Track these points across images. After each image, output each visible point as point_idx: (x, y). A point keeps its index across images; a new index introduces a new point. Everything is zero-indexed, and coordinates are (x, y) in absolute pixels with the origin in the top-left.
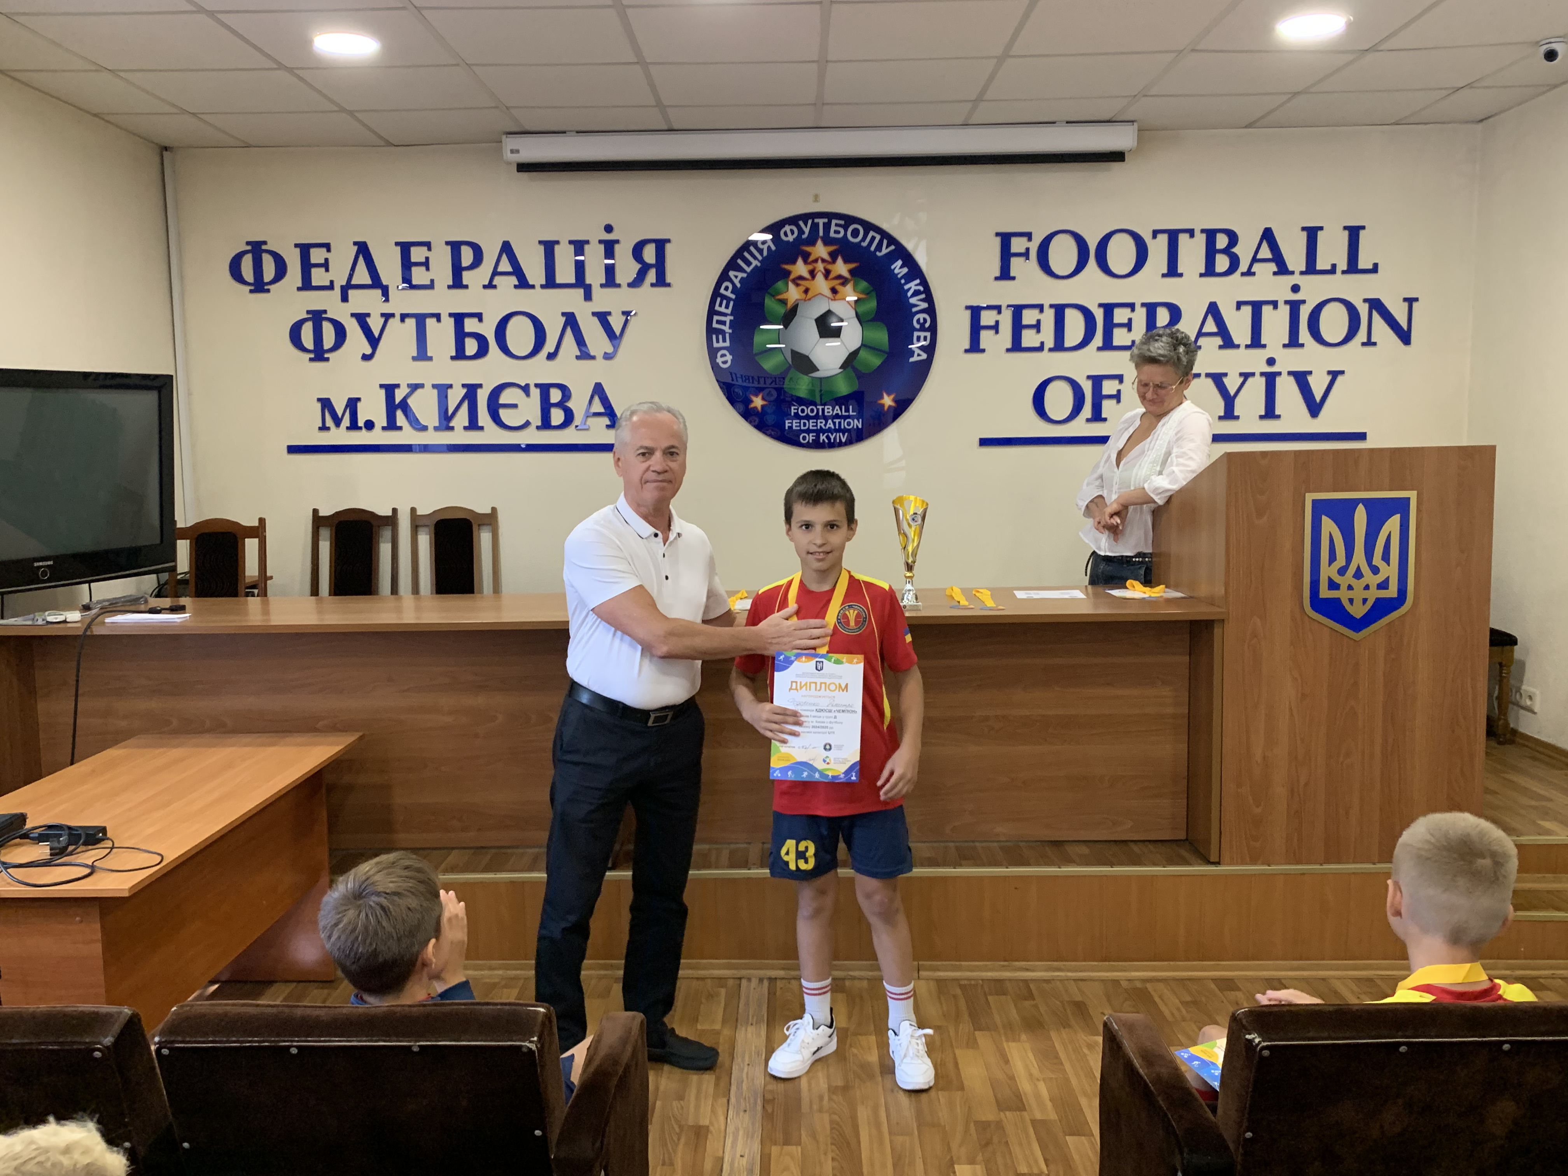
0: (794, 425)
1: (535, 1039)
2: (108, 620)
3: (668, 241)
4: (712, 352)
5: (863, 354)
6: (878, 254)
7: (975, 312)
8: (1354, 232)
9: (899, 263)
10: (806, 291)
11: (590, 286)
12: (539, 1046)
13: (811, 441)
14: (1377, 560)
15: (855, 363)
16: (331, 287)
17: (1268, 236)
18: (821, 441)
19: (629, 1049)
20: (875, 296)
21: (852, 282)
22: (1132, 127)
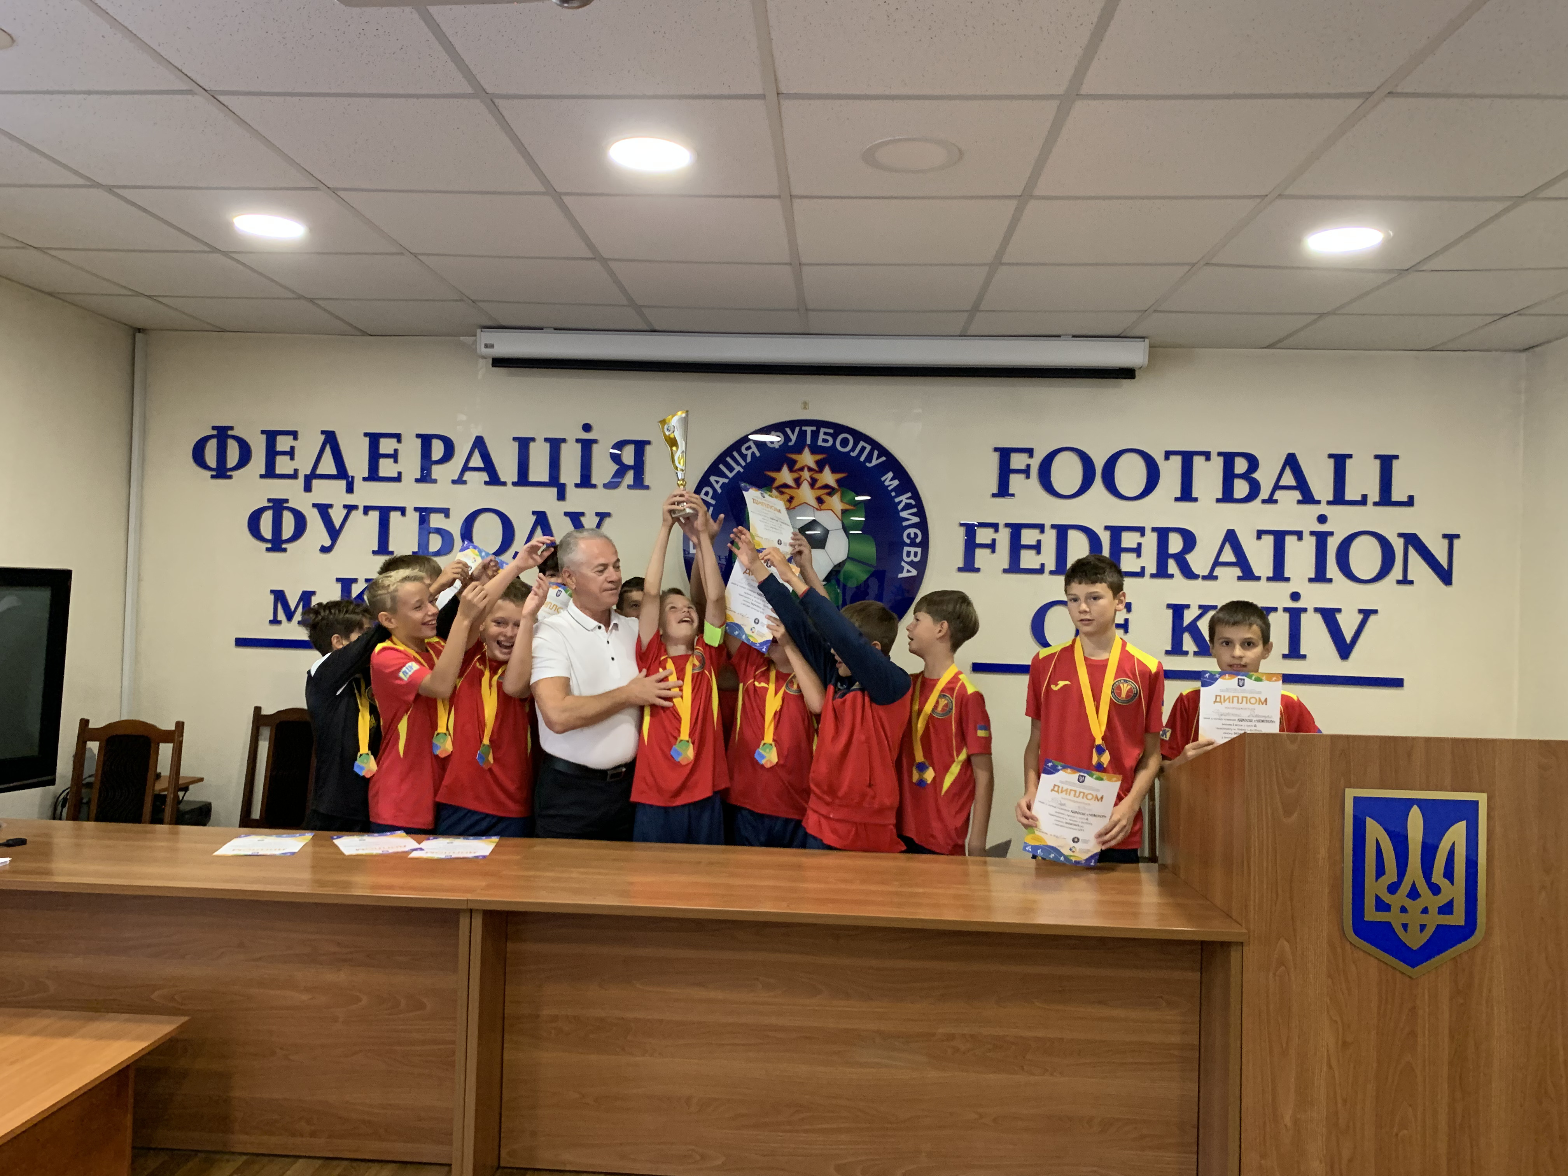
3: (648, 443)
5: (849, 567)
6: (868, 465)
7: (970, 529)
8: (1386, 463)
9: (890, 475)
10: (791, 500)
11: (564, 485)
14: (1438, 876)
15: (840, 577)
16: (294, 476)
17: (1291, 461)
21: (840, 492)
22: (1143, 343)
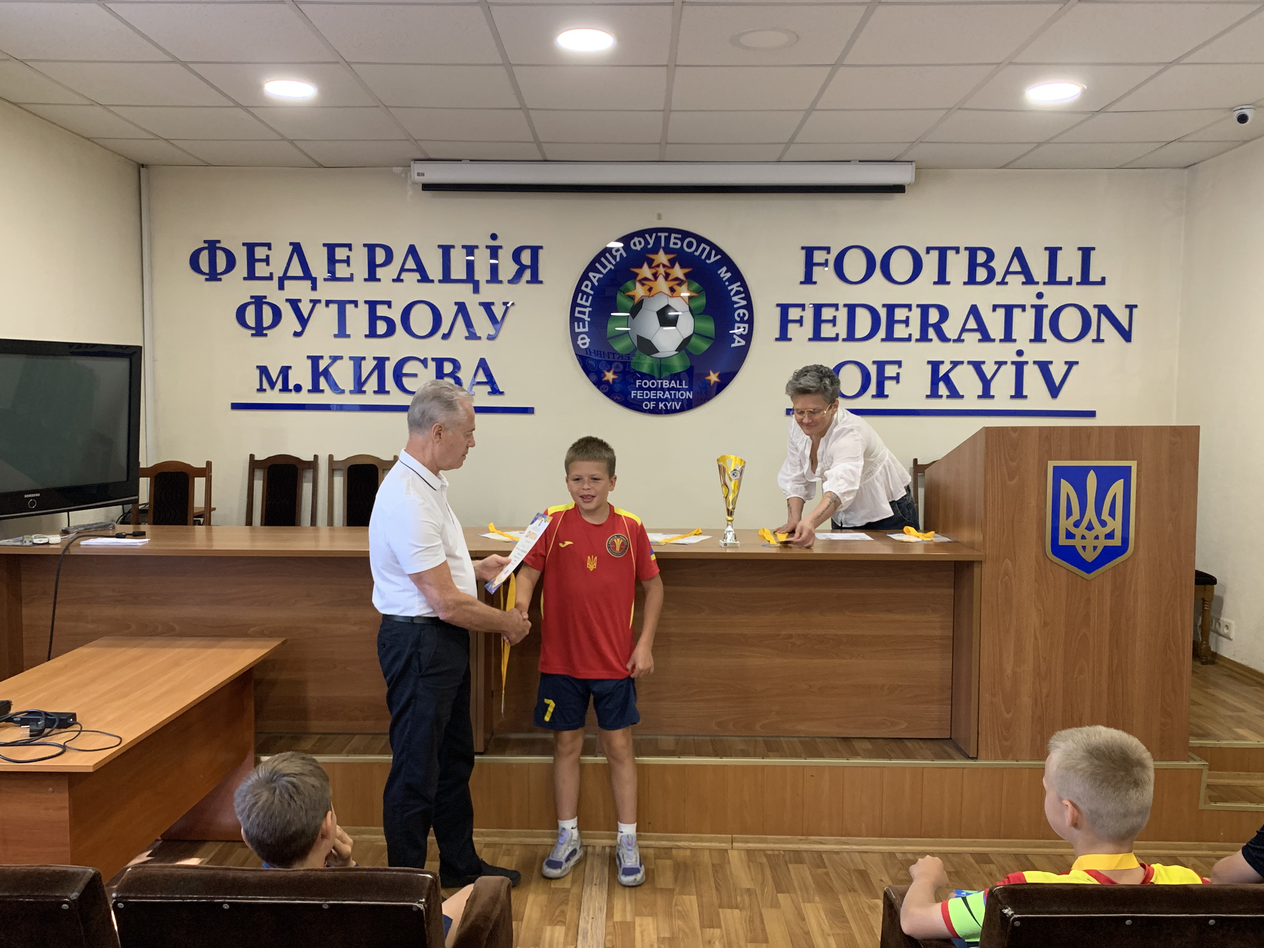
0: (639, 394)
1: (423, 900)
2: (83, 543)
3: (541, 247)
4: (574, 336)
5: (693, 340)
6: (708, 261)
7: (784, 309)
8: (1086, 253)
9: (724, 269)
10: (650, 290)
11: (478, 281)
12: (426, 906)
13: (651, 408)
14: (1105, 516)
15: (688, 347)
16: (270, 278)
17: (1018, 253)
18: (660, 408)
19: (498, 907)
20: (705, 295)
21: (686, 284)
22: (911, 166)
